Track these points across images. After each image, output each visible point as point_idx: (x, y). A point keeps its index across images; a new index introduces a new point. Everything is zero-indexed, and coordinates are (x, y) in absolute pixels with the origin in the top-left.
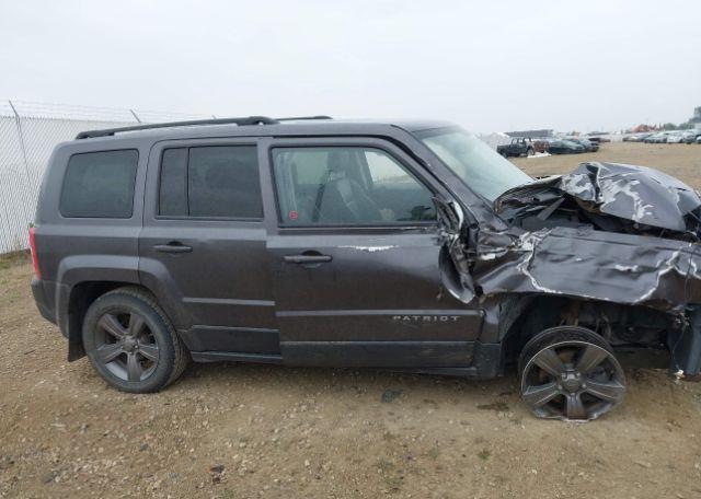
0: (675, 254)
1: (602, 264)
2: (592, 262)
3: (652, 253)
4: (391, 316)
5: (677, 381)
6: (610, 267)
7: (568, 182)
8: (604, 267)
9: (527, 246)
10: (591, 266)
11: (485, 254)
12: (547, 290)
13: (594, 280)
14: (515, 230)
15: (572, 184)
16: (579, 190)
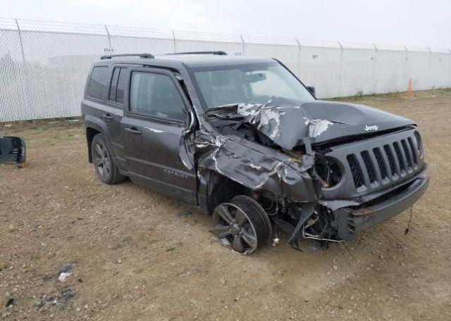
0: (280, 164)
1: (245, 162)
2: (240, 159)
3: (270, 161)
4: (163, 169)
5: (274, 245)
6: (248, 164)
7: (241, 108)
8: (245, 164)
9: (218, 144)
10: (239, 162)
11: (199, 144)
12: (219, 171)
13: (238, 170)
14: (215, 133)
15: (243, 110)
16: (246, 114)
